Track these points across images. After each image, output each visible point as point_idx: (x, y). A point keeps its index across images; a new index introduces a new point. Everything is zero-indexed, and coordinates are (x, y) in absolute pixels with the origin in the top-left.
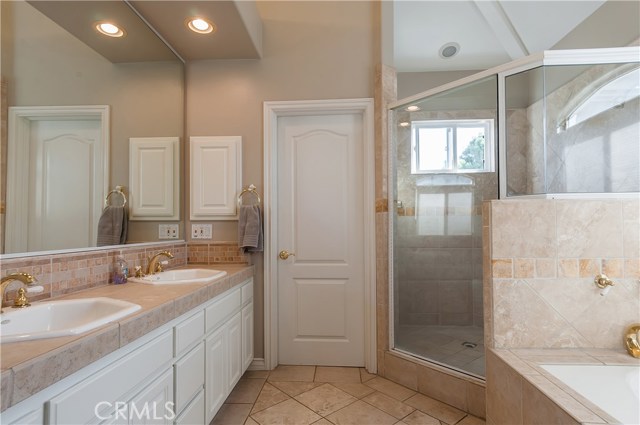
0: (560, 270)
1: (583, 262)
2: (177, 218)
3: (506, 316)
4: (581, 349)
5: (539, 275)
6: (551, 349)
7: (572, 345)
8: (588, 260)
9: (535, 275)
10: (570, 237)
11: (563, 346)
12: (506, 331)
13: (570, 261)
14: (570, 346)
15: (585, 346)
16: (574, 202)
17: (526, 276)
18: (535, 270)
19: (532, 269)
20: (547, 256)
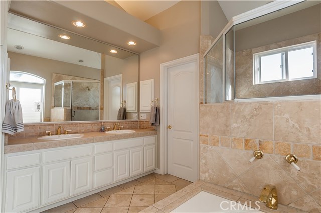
0: (233, 145)
1: (247, 141)
2: (137, 111)
3: (205, 164)
4: (245, 193)
5: (222, 145)
6: (228, 188)
7: (239, 189)
8: (250, 140)
9: (220, 145)
10: (238, 125)
11: (234, 189)
12: (205, 173)
13: (239, 139)
14: (238, 189)
15: (247, 192)
16: (241, 104)
17: (215, 145)
18: (220, 142)
19: (218, 141)
20: (226, 135)
